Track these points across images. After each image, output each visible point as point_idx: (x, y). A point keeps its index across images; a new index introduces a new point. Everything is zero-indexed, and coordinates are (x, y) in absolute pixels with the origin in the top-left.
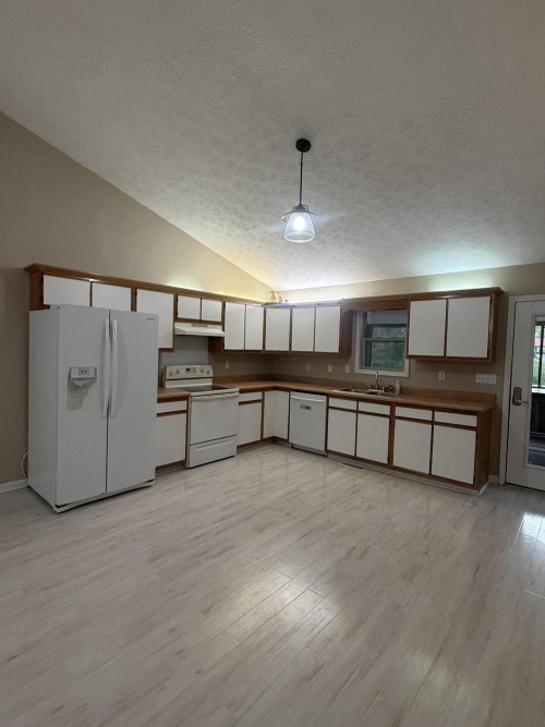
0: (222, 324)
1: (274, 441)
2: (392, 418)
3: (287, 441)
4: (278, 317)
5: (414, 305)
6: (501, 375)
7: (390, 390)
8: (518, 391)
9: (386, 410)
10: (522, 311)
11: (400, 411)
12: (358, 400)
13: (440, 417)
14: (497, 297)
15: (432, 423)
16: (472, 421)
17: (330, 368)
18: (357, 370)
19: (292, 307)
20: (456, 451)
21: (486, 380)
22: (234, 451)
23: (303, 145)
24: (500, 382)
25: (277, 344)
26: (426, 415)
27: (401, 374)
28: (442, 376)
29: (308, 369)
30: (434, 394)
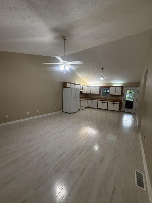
0: (82, 89)
1: (88, 107)
2: (108, 103)
3: (91, 107)
4: (89, 88)
5: (111, 87)
6: (122, 97)
7: (107, 99)
8: (124, 99)
9: (107, 102)
10: (125, 89)
11: (109, 102)
12: (103, 101)
13: (114, 103)
14: (122, 87)
15: (113, 103)
16: (119, 103)
17: (97, 96)
18: (101, 97)
19: (91, 87)
20: (116, 107)
21: (120, 98)
22: (84, 108)
23: (102, 69)
24: (122, 98)
25: (89, 92)
26: (113, 102)
27: (108, 97)
28: (114, 97)
29: (93, 96)
30: (113, 100)
